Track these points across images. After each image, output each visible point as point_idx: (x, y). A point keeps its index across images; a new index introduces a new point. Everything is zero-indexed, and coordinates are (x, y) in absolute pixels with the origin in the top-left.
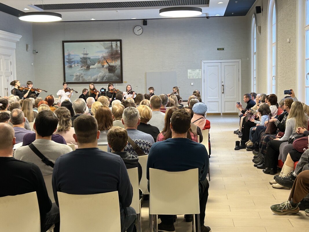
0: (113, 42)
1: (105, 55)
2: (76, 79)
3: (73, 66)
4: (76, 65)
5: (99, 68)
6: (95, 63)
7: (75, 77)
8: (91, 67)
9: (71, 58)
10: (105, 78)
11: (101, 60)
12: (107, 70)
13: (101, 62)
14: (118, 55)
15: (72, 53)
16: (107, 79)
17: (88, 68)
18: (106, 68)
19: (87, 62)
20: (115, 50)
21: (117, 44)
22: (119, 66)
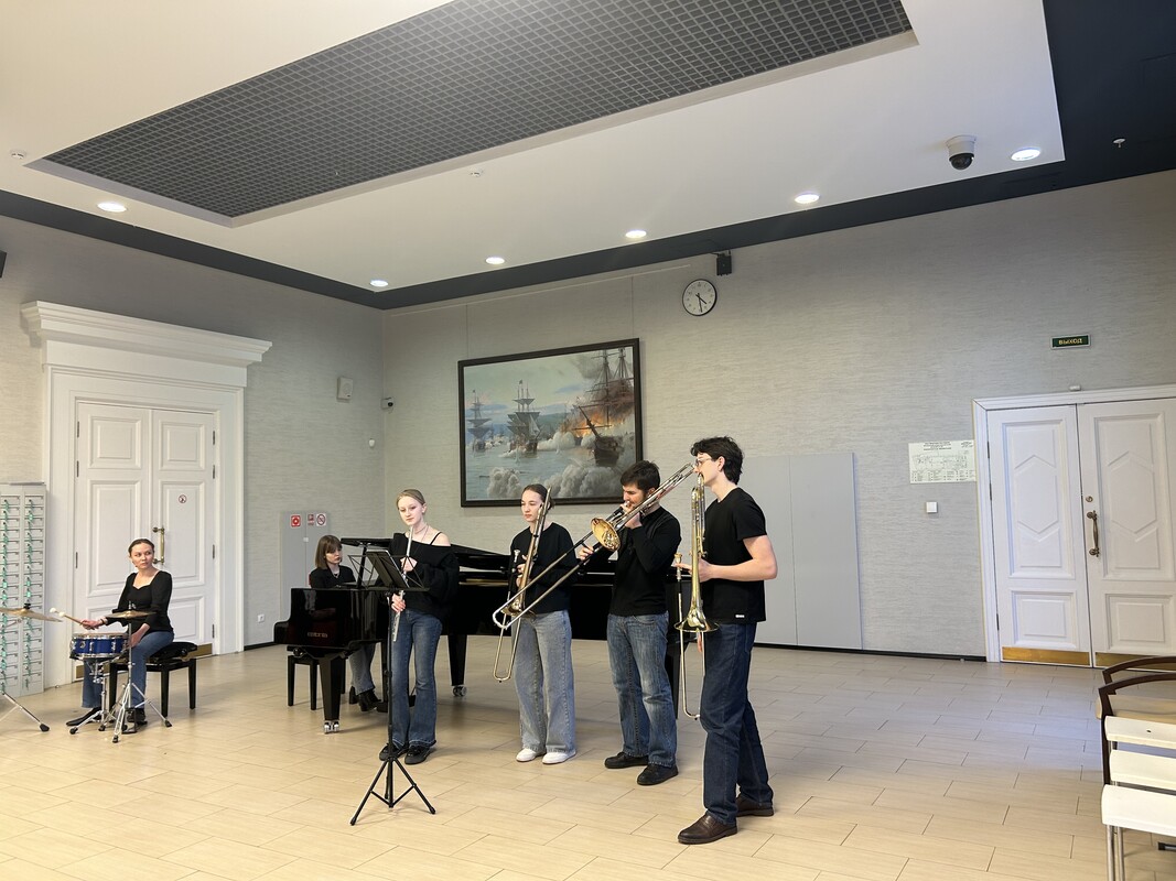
0: (609, 352)
1: (585, 399)
2: (496, 490)
3: (488, 444)
4: (497, 439)
5: (564, 448)
6: (554, 432)
7: (492, 484)
8: (542, 445)
9: (483, 418)
10: (584, 486)
11: (572, 418)
12: (590, 456)
13: (570, 428)
14: (625, 397)
15: (485, 401)
16: (590, 487)
17: (532, 448)
18: (590, 448)
19: (528, 428)
20: (616, 379)
21: (622, 358)
22: (631, 439)
